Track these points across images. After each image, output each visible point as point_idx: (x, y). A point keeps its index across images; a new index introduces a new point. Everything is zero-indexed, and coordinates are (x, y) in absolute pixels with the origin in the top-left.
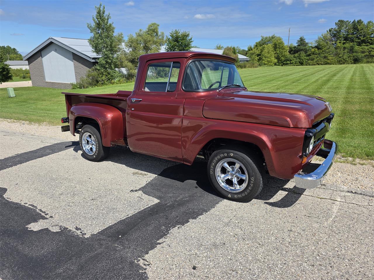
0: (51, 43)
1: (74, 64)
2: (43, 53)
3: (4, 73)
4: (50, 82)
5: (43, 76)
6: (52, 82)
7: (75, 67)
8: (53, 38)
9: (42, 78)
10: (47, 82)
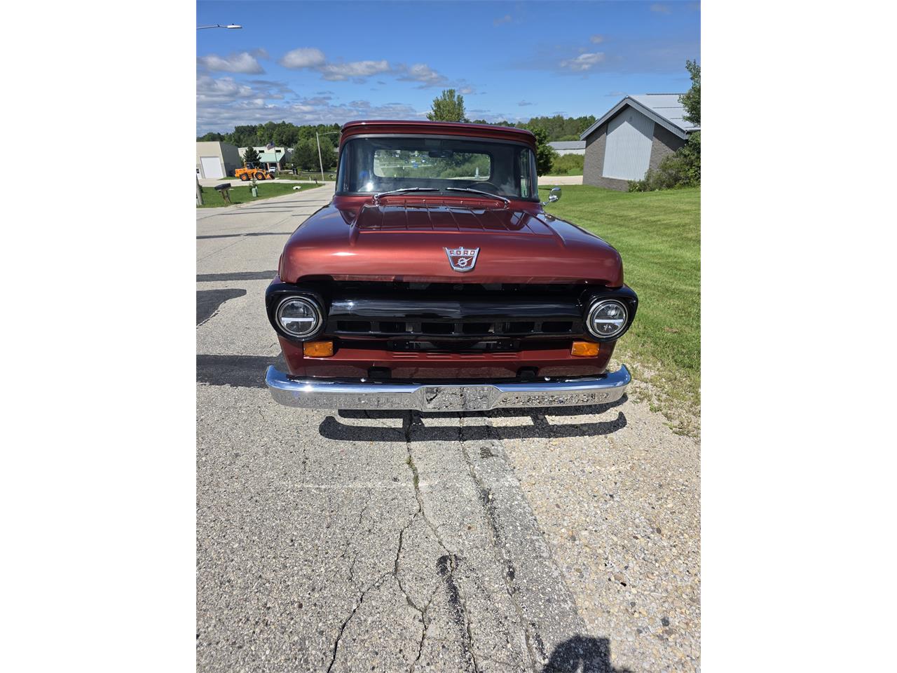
0: (627, 106)
1: (653, 146)
2: (610, 126)
3: (542, 161)
4: (608, 178)
5: (601, 168)
6: (611, 177)
7: (654, 151)
8: (632, 97)
9: (598, 170)
10: (603, 178)
